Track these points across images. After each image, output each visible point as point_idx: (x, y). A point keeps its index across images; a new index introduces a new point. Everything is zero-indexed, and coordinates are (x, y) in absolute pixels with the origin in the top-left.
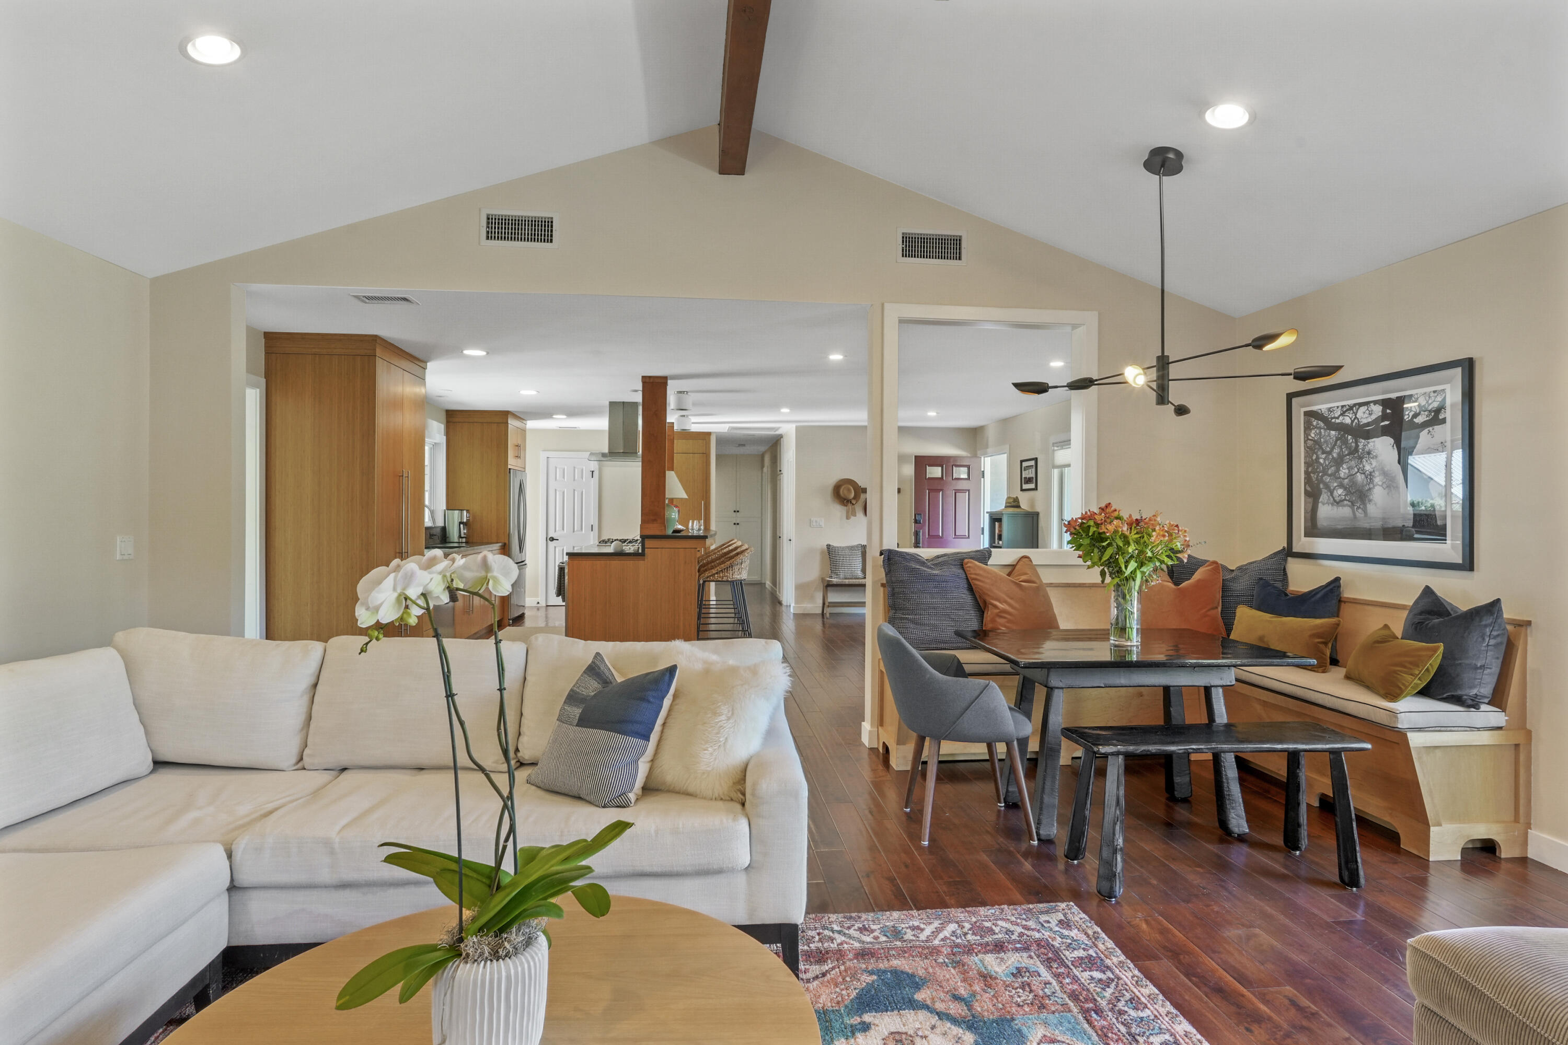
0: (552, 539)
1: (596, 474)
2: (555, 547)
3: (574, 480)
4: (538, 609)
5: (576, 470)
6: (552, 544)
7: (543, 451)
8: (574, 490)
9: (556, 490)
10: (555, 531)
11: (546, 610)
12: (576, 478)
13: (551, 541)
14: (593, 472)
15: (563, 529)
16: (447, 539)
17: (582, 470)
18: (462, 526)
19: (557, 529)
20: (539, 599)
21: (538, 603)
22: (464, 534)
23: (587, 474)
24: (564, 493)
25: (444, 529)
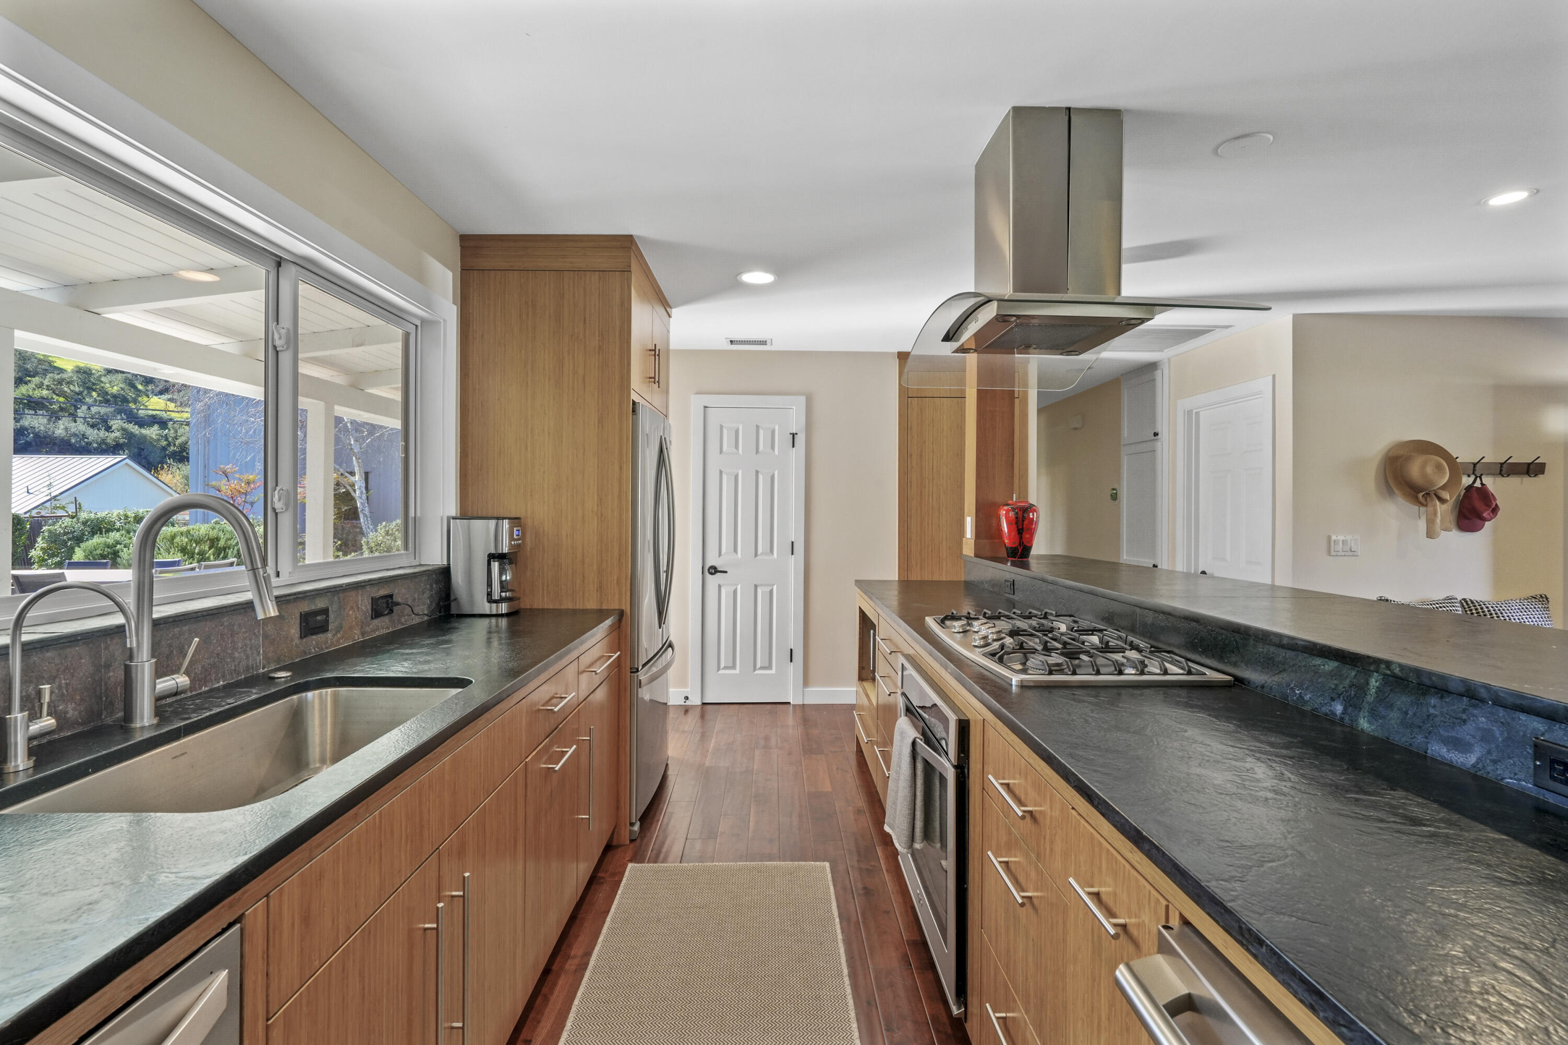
0: (714, 570)
1: (801, 440)
2: (720, 586)
3: (757, 452)
4: (686, 711)
5: (761, 432)
6: (712, 580)
7: (697, 393)
8: (757, 472)
9: (721, 472)
10: (720, 555)
11: (703, 716)
12: (761, 448)
13: (711, 574)
14: (794, 435)
15: (735, 550)
16: (453, 605)
17: (773, 432)
18: (495, 566)
19: (724, 550)
20: (687, 691)
21: (687, 698)
22: (503, 586)
23: (781, 440)
24: (736, 477)
25: (445, 573)
